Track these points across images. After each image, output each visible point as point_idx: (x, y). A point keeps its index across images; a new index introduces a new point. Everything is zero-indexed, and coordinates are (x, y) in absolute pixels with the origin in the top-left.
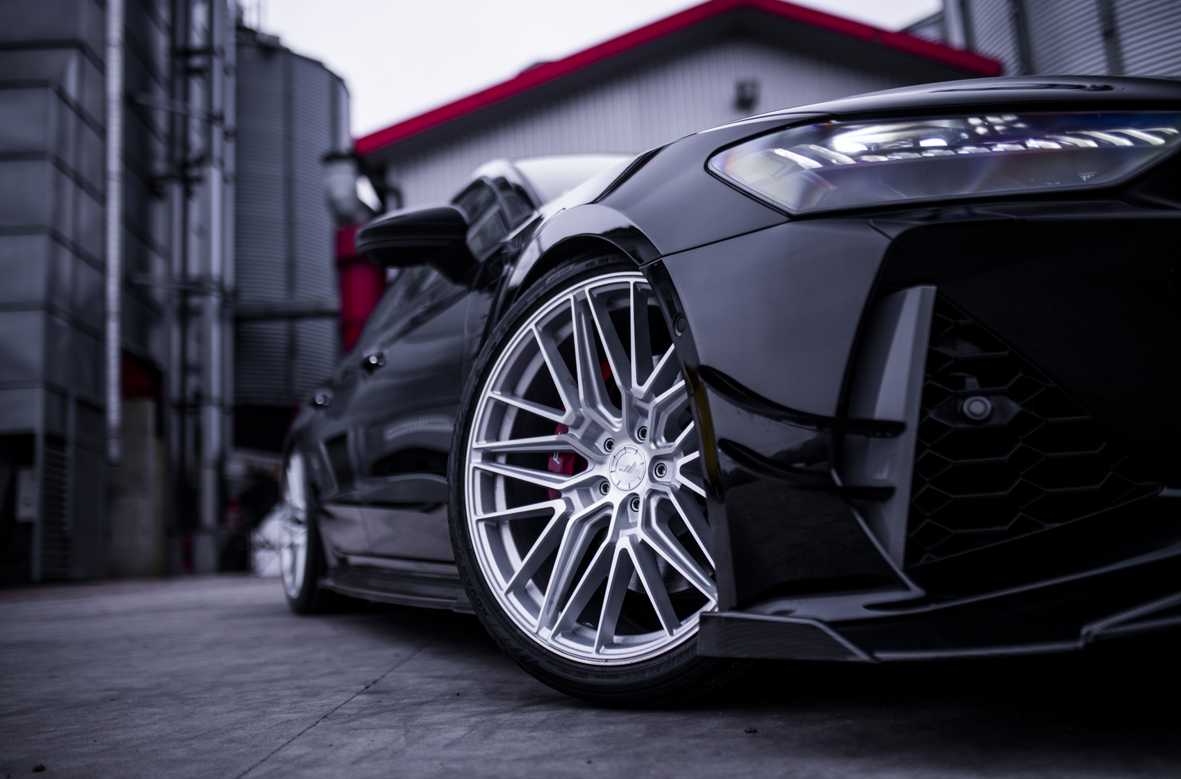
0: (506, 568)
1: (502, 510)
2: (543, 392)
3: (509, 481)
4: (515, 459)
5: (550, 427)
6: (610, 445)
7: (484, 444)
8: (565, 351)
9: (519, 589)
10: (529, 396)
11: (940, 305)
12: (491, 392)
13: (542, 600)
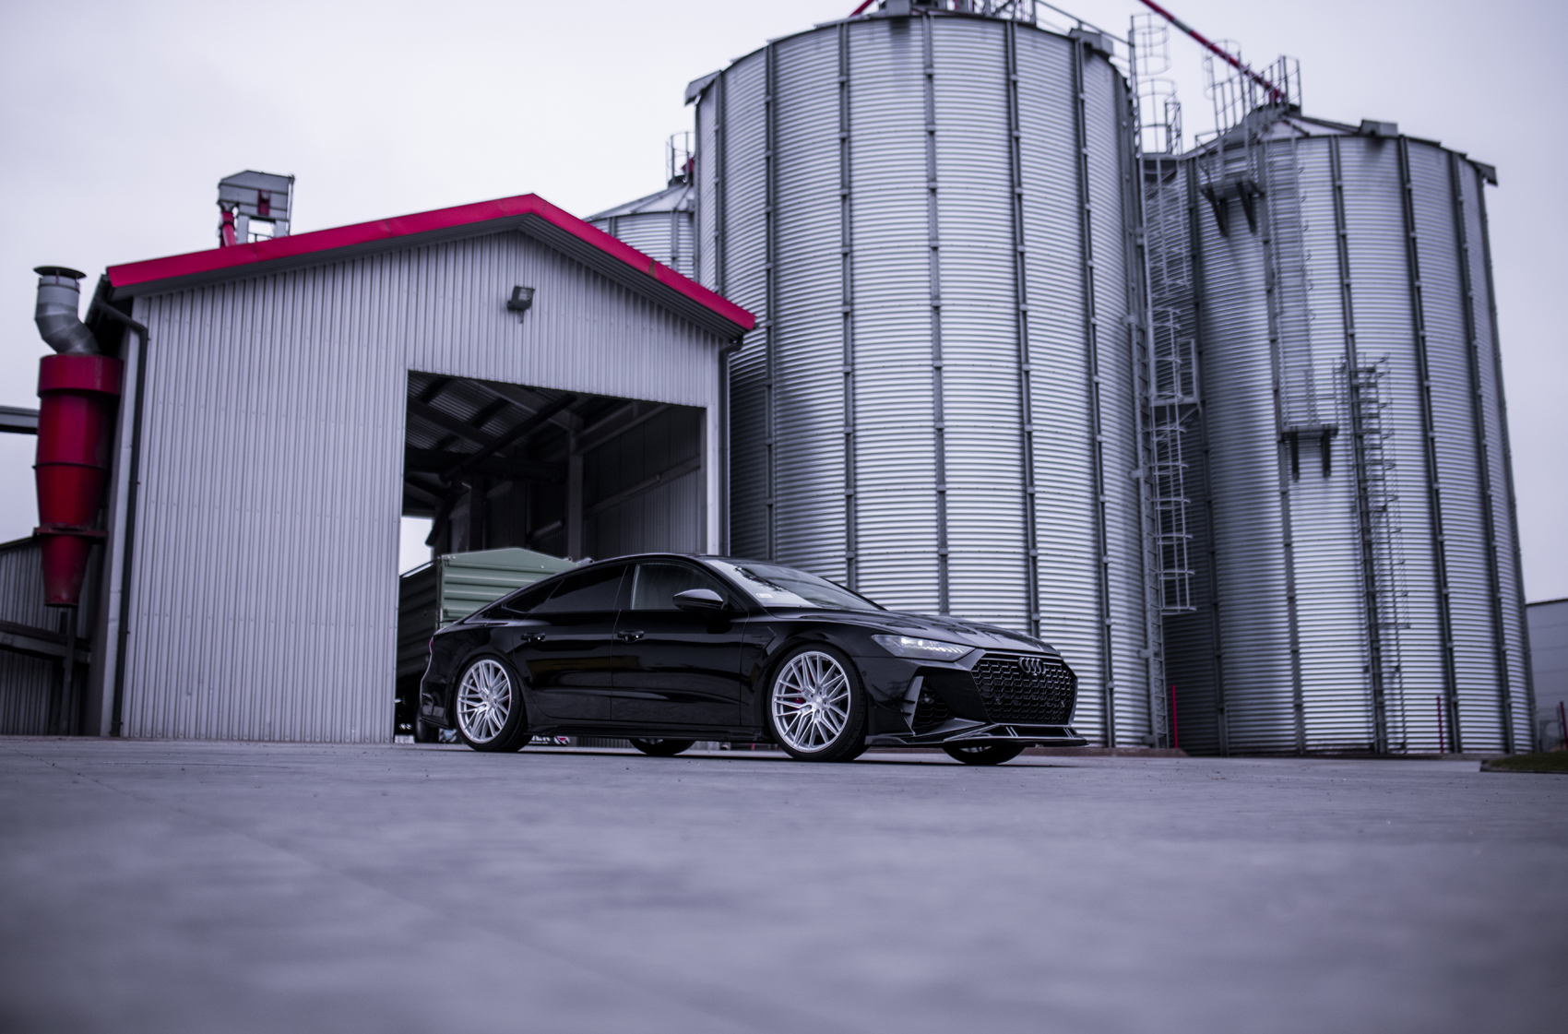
0: (784, 730)
1: (782, 713)
2: (794, 680)
3: (784, 706)
4: (785, 699)
5: (796, 691)
6: (812, 696)
7: (777, 695)
8: (800, 670)
9: (788, 734)
10: (790, 682)
11: (924, 681)
12: (780, 680)
13: (794, 738)
